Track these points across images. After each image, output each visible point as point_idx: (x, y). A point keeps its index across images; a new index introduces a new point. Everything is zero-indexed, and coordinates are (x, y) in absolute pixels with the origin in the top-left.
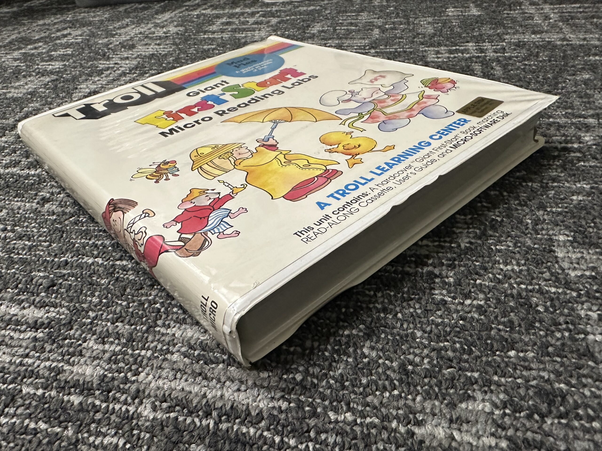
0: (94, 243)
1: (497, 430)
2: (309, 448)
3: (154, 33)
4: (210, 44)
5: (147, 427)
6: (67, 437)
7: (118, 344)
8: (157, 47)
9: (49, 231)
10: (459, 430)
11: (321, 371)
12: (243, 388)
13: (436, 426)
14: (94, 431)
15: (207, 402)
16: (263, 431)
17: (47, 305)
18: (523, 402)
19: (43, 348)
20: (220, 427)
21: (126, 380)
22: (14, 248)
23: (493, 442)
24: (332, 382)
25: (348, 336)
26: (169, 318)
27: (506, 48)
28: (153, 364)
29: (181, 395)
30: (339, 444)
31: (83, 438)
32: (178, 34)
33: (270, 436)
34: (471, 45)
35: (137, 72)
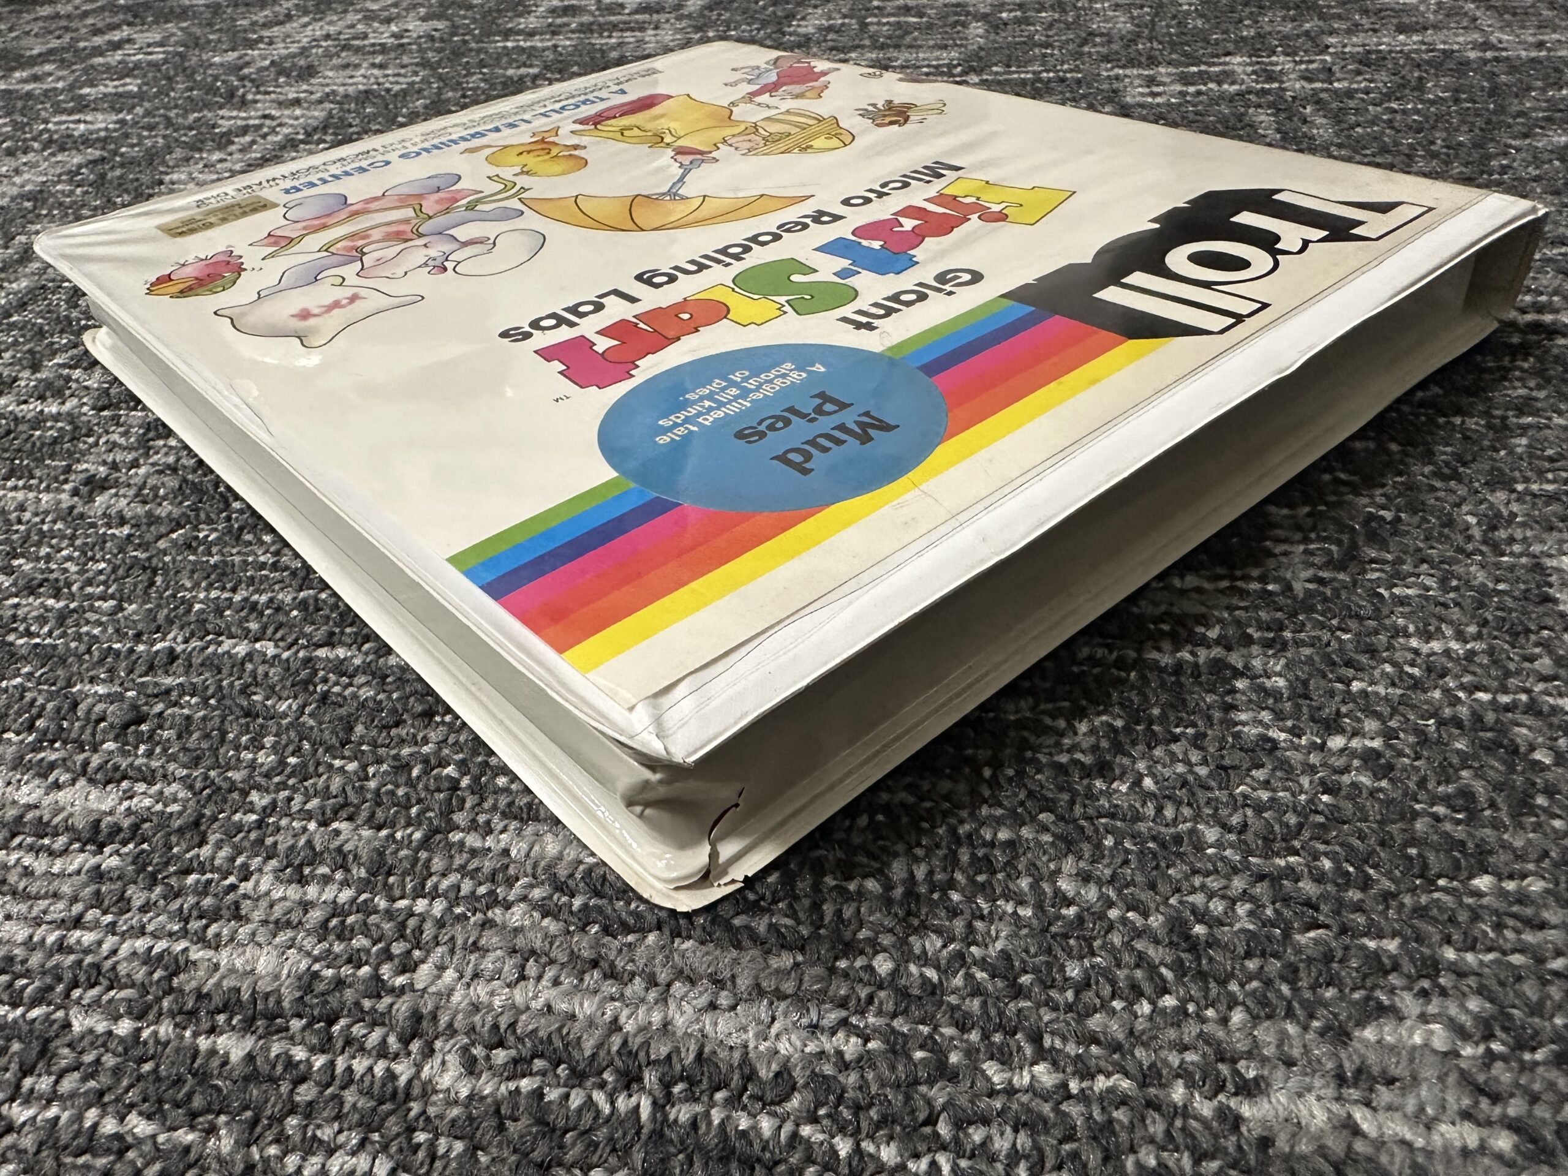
0: (246, 600)
1: (1477, 1103)
2: (939, 1170)
3: (365, 36)
4: (525, 65)
5: (453, 1121)
6: (219, 1159)
7: (345, 883)
8: (376, 72)
9: (114, 570)
10: (1368, 1104)
11: (945, 946)
12: (724, 999)
13: (1300, 1095)
14: (298, 1138)
15: (625, 1043)
16: (798, 1125)
17: (124, 777)
18: (1537, 1020)
19: (121, 898)
20: (672, 1117)
21: (377, 987)
22: (14, 618)
23: (1470, 1135)
24: (980, 975)
25: (1010, 844)
26: (486, 805)
27: (1335, 68)
28: (452, 938)
29: (546, 1027)
30: (1027, 1157)
31: (266, 1160)
32: (432, 39)
33: (821, 1137)
34: (1237, 62)
35: (329, 138)
